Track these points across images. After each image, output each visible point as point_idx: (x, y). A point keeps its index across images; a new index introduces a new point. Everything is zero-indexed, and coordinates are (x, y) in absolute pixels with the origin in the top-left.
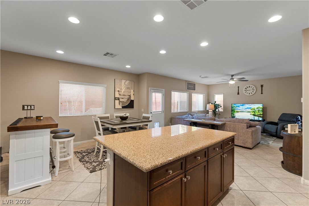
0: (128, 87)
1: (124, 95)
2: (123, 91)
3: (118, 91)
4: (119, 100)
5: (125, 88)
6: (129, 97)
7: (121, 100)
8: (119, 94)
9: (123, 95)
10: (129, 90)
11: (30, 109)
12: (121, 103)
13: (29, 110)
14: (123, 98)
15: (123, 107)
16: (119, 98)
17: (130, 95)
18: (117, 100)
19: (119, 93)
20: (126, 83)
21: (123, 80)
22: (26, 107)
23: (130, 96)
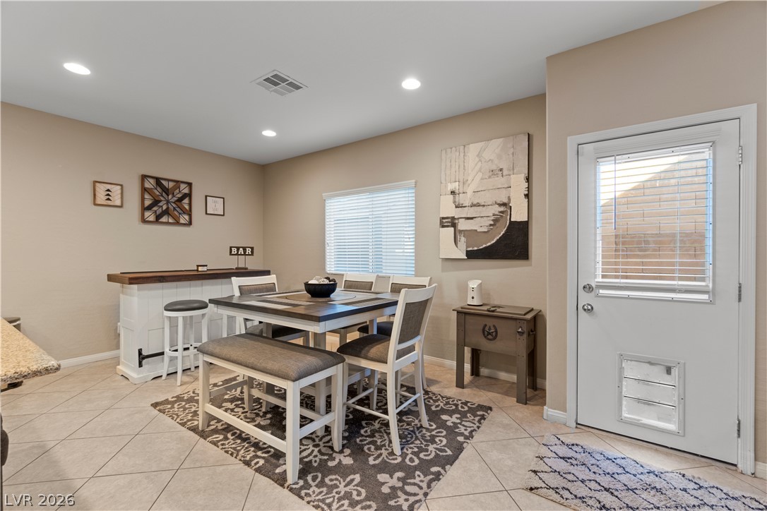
0: (494, 167)
1: (478, 205)
2: (470, 191)
3: (453, 193)
4: (454, 225)
5: (480, 175)
6: (502, 209)
7: (463, 225)
8: (454, 202)
9: (473, 205)
10: (499, 181)
11: (242, 253)
12: (462, 240)
13: (241, 255)
14: (472, 218)
15: (471, 255)
16: (453, 218)
17: (505, 201)
18: (448, 226)
19: (454, 198)
20: (487, 155)
21: (471, 145)
22: (234, 251)
23: (504, 205)
